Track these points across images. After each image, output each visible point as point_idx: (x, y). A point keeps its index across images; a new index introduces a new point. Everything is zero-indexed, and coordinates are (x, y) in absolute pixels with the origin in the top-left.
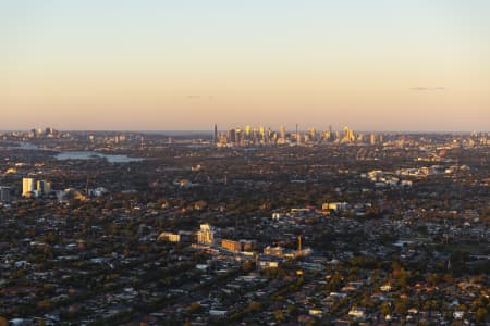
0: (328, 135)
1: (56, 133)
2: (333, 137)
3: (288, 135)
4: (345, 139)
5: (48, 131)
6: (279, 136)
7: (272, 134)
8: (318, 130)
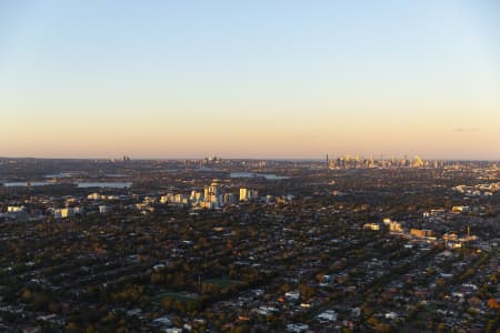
0: (404, 162)
1: (220, 160)
2: (407, 163)
3: (376, 162)
4: (416, 165)
5: (215, 159)
6: (370, 162)
7: (365, 161)
8: (397, 158)
